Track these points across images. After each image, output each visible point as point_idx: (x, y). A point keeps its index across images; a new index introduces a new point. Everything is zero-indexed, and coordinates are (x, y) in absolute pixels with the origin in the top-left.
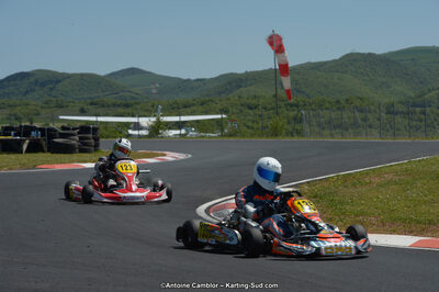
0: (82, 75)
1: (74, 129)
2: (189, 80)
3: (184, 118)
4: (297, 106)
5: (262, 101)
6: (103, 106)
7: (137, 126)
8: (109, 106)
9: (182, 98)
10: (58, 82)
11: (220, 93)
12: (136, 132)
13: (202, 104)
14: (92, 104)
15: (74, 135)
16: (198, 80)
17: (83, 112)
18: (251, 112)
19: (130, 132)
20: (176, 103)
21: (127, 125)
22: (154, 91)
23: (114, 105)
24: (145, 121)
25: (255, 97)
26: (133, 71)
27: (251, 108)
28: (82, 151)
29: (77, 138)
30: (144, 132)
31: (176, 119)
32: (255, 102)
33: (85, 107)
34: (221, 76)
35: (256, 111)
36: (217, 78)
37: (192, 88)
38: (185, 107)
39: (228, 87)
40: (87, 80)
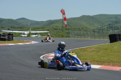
0: (9, 19)
1: (6, 34)
2: (39, 22)
3: (37, 32)
4: (68, 29)
5: (59, 28)
6: (14, 28)
7: (24, 34)
8: (16, 28)
9: (36, 26)
10: (2, 21)
11: (47, 25)
12: (24, 36)
13: (42, 28)
14: (11, 27)
16: (41, 22)
17: (9, 29)
18: (56, 31)
19: (22, 35)
20: (35, 28)
21: (21, 33)
22: (29, 24)
23: (18, 28)
24: (26, 32)
26: (23, 19)
27: (56, 30)
28: (8, 40)
29: (7, 37)
30: (26, 36)
31: (35, 32)
32: (57, 28)
33: (10, 28)
34: (48, 21)
35: (57, 30)
36: (46, 21)
37: (39, 24)
38: (37, 29)
39: (49, 24)
40: (10, 21)
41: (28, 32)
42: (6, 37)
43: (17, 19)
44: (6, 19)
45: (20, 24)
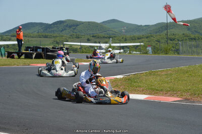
0: (89, 22)
2: (141, 25)
4: (195, 39)
5: (177, 37)
6: (98, 37)
9: (137, 34)
10: (78, 25)
11: (156, 33)
13: (147, 37)
14: (93, 36)
16: (146, 26)
17: (88, 41)
18: (171, 42)
20: (134, 37)
22: (123, 31)
23: (104, 37)
24: (104, 45)
25: (174, 34)
26: (114, 21)
27: (172, 40)
32: (173, 37)
33: (90, 38)
34: (157, 24)
35: (174, 41)
36: (155, 25)
37: (143, 30)
38: (139, 39)
39: (161, 29)
40: (91, 25)
43: (103, 22)
44: (85, 22)
45: (108, 30)
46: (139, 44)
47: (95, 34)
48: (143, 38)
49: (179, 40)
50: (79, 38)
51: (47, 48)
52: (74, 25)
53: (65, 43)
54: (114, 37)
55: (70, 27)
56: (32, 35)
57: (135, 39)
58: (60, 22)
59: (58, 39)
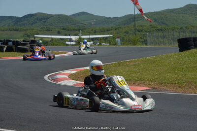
0: (59, 15)
1: (28, 41)
2: (110, 18)
4: (162, 30)
5: (144, 28)
6: (68, 30)
7: (70, 40)
9: (106, 26)
10: (48, 18)
11: (125, 24)
12: (69, 43)
13: (116, 29)
14: (63, 29)
15: (27, 44)
16: (114, 18)
17: (59, 33)
18: (139, 33)
19: (67, 42)
20: (103, 29)
22: (93, 23)
23: (74, 30)
24: (74, 38)
25: (141, 26)
26: (83, 14)
27: (139, 31)
29: (29, 45)
30: (73, 43)
32: (141, 28)
33: (60, 31)
34: (125, 16)
35: (142, 33)
36: (123, 17)
37: (111, 22)
38: (108, 31)
39: (129, 21)
40: (61, 18)
41: (78, 37)
42: (28, 47)
43: (73, 15)
44: (55, 15)
45: (78, 23)
46: (108, 36)
47: (66, 27)
48: (112, 30)
49: (146, 31)
50: (49, 31)
51: (17, 41)
52: (44, 19)
53: (36, 36)
54: (84, 29)
55: (41, 20)
56: (3, 29)
57: (104, 31)
58: (31, 16)
59: (28, 32)
